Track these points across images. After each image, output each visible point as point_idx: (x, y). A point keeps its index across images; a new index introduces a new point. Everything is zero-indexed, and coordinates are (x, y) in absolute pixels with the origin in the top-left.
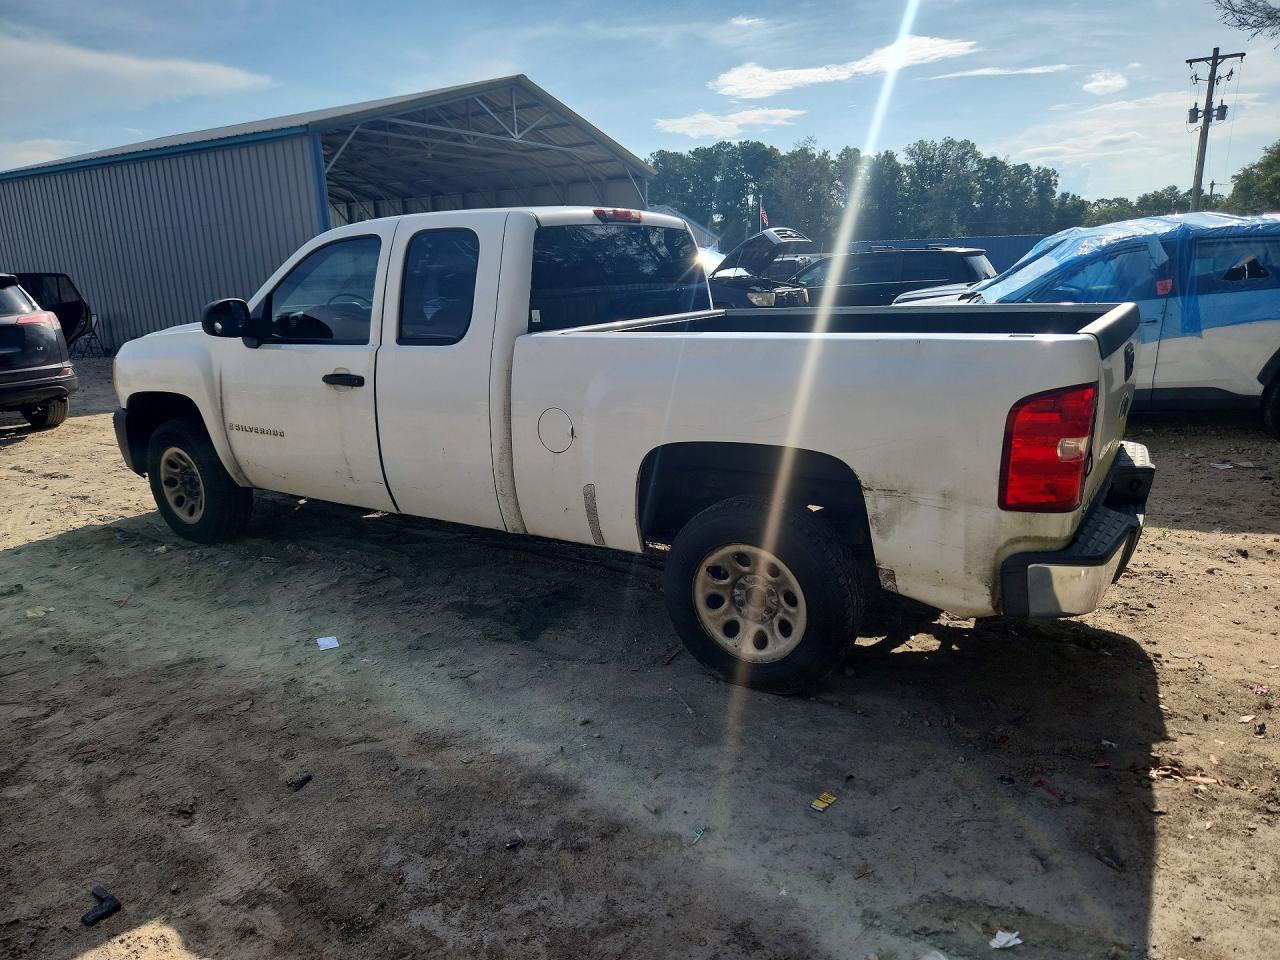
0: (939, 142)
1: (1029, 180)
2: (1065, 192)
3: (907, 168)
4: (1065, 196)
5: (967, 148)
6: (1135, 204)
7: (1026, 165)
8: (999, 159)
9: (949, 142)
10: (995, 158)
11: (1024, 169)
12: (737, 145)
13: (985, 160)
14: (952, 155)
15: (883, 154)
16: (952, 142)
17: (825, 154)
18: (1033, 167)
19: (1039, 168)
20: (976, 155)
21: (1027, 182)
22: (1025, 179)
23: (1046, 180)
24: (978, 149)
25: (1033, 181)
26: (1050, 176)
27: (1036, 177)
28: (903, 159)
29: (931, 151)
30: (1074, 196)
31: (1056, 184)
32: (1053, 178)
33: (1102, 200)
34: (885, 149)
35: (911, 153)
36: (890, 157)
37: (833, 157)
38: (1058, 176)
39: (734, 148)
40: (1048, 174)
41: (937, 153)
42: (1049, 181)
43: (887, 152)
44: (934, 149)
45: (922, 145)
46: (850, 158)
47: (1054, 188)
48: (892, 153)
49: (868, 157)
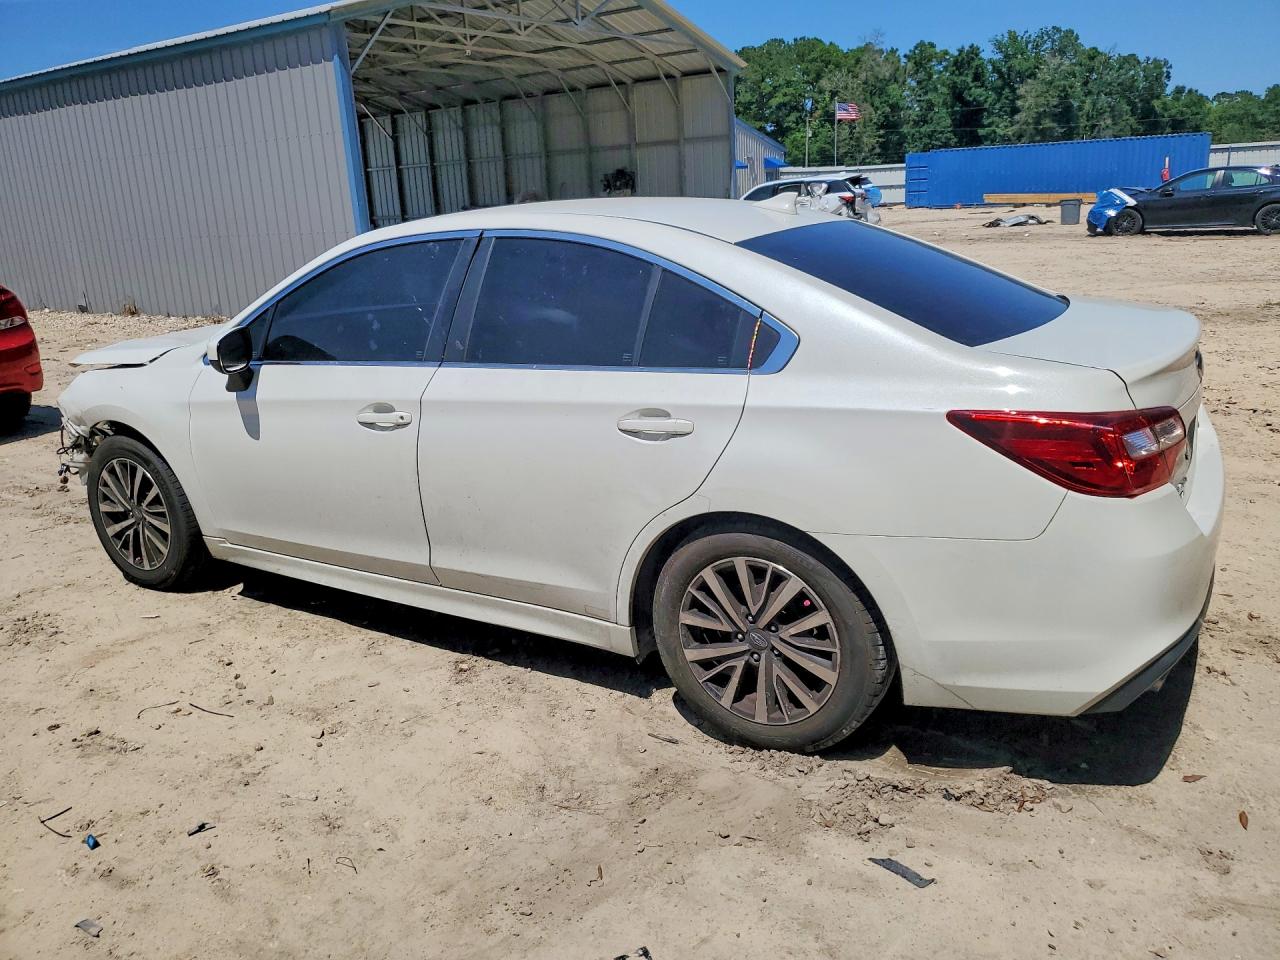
0: (1032, 33)
1: (1138, 73)
2: (1181, 85)
3: (993, 63)
4: (1179, 90)
6: (1263, 97)
7: (1133, 56)
8: (1100, 50)
10: (1095, 49)
11: (1131, 60)
12: (791, 42)
13: (1085, 51)
15: (967, 48)
17: (895, 47)
18: (1142, 58)
19: (1148, 59)
20: (1078, 45)
21: (1134, 76)
22: (1132, 72)
23: (1158, 72)
24: (1080, 38)
25: (1142, 73)
26: (1161, 67)
27: (1145, 69)
28: (988, 53)
29: (1023, 43)
30: (1190, 90)
31: (1168, 77)
32: (1165, 70)
33: (1224, 94)
34: (969, 44)
35: (999, 46)
36: (974, 52)
37: (905, 52)
38: (1171, 67)
39: (789, 47)
40: (1159, 65)
41: (1030, 46)
42: (1158, 78)
43: (972, 46)
44: (1027, 43)
45: (1013, 37)
46: (922, 57)
47: (1166, 81)
48: (977, 47)
49: (947, 52)
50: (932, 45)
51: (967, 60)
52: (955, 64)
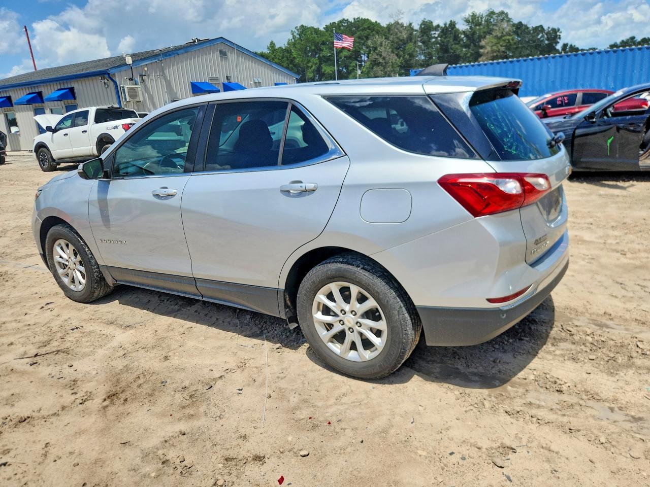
0: (484, 13)
1: (543, 36)
2: (566, 42)
3: (464, 32)
4: (565, 46)
5: (504, 16)
7: (541, 26)
8: (524, 22)
9: (491, 12)
10: (520, 23)
11: (539, 29)
12: (353, 21)
13: (514, 24)
14: (493, 21)
15: (448, 23)
16: (492, 13)
17: (411, 24)
18: (546, 28)
19: (549, 28)
20: (509, 20)
21: (541, 37)
22: (541, 35)
23: (553, 35)
24: (510, 16)
25: (546, 36)
26: (556, 33)
27: (548, 34)
28: (462, 27)
30: (571, 45)
31: (560, 38)
34: (449, 20)
35: (467, 21)
36: (453, 24)
37: (416, 27)
38: (561, 32)
39: (351, 23)
40: (555, 31)
42: (556, 36)
43: (451, 21)
44: (482, 18)
45: (474, 16)
46: (427, 27)
47: (559, 40)
48: (454, 22)
49: (438, 26)
50: (431, 22)
51: (450, 30)
52: (443, 31)
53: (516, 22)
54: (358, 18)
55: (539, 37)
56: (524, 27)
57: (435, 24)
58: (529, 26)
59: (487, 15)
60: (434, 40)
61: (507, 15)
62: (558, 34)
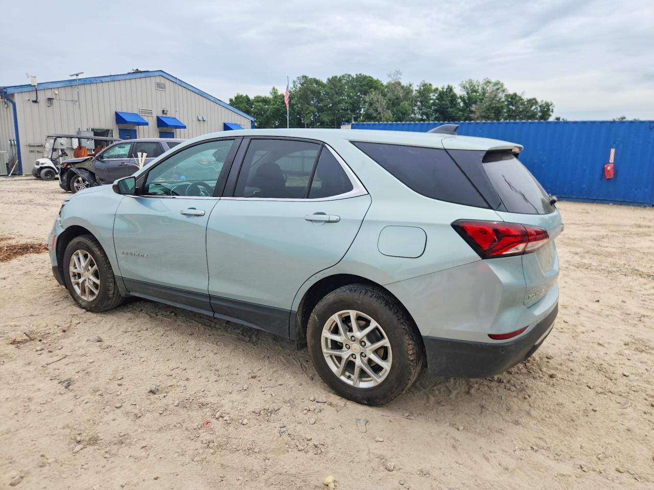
0: (481, 81)
1: (537, 108)
2: (558, 116)
3: (461, 97)
5: (499, 86)
7: (534, 99)
8: (517, 94)
9: (487, 81)
10: (515, 94)
11: (533, 102)
12: (355, 77)
13: (509, 95)
14: (489, 89)
15: (446, 87)
16: (489, 82)
17: (410, 85)
18: (539, 100)
19: (542, 101)
20: (504, 91)
21: (535, 109)
24: (505, 87)
25: (539, 109)
27: (540, 106)
28: (459, 91)
29: (476, 86)
34: (447, 84)
35: (464, 87)
36: (450, 89)
37: (415, 88)
38: (554, 106)
39: (353, 78)
40: (548, 105)
41: (480, 88)
42: (548, 109)
43: (448, 86)
45: (471, 82)
46: (426, 90)
47: (551, 113)
48: (451, 87)
49: (437, 89)
50: (430, 85)
51: (447, 95)
52: (440, 94)
53: (511, 92)
54: (360, 74)
55: (533, 108)
56: (517, 98)
57: (434, 87)
58: (523, 97)
59: (484, 84)
60: (432, 101)
61: (502, 85)
62: (551, 107)
